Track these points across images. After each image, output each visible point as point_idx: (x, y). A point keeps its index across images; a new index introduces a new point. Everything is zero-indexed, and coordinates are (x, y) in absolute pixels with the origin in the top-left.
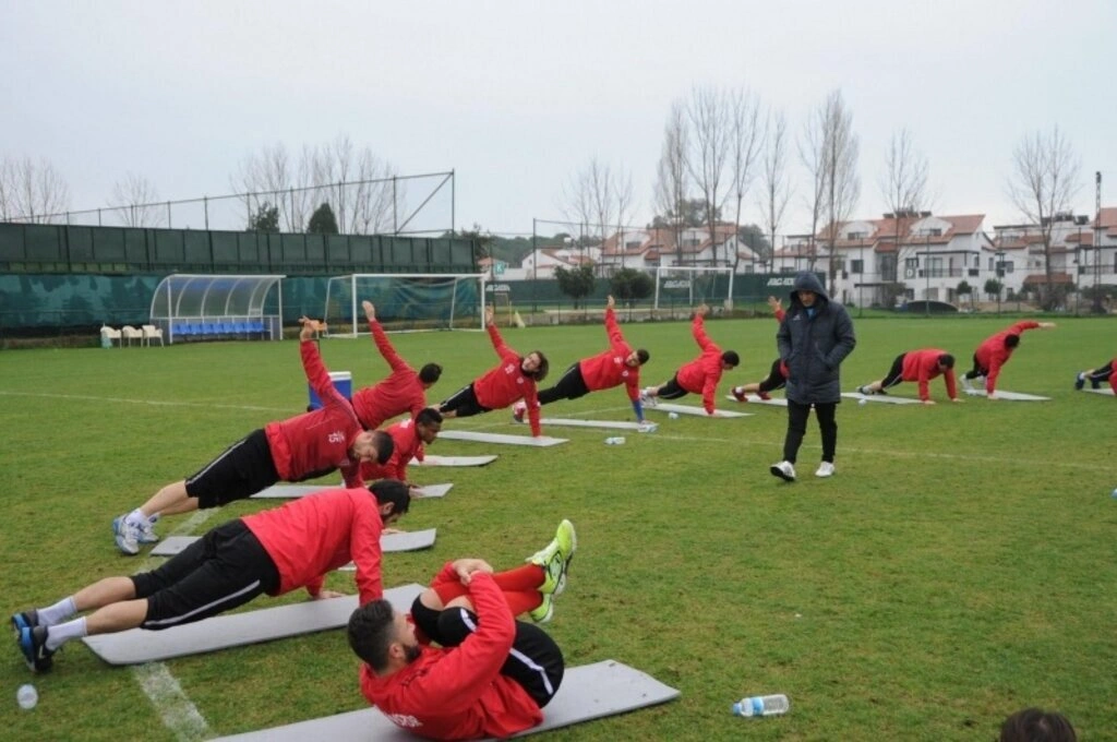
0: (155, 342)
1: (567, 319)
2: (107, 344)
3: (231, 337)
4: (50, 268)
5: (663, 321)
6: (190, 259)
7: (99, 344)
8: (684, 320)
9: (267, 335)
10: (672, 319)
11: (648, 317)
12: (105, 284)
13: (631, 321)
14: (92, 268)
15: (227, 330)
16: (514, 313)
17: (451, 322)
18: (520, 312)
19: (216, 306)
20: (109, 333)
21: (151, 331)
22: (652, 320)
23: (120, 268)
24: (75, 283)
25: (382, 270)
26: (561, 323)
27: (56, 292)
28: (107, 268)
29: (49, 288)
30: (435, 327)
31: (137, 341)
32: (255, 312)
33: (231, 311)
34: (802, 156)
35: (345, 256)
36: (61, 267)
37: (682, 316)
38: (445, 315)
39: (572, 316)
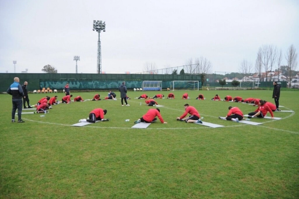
0: (141, 91)
1: (218, 89)
2: (135, 91)
3: (154, 90)
4: (129, 80)
5: (240, 90)
6: (150, 79)
7: (133, 91)
8: (245, 90)
9: (160, 90)
10: (242, 90)
11: (237, 89)
12: (137, 82)
13: (232, 90)
14: (135, 80)
15: (154, 89)
16: (207, 88)
17: (194, 89)
18: (208, 88)
19: (152, 86)
20: (135, 89)
21: (141, 89)
22: (238, 90)
23: (139, 80)
24: (133, 82)
25: (183, 80)
26: (217, 90)
27: (130, 84)
28: (137, 80)
29: (129, 83)
30: (191, 90)
31: (138, 91)
32: (158, 87)
33: (155, 86)
34: (286, 58)
35: (177, 78)
36: (131, 80)
37: (244, 89)
38: (193, 88)
39: (219, 89)
